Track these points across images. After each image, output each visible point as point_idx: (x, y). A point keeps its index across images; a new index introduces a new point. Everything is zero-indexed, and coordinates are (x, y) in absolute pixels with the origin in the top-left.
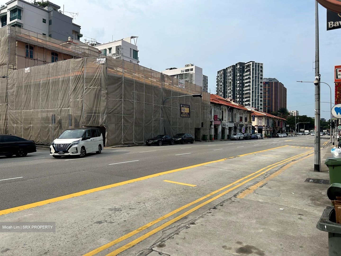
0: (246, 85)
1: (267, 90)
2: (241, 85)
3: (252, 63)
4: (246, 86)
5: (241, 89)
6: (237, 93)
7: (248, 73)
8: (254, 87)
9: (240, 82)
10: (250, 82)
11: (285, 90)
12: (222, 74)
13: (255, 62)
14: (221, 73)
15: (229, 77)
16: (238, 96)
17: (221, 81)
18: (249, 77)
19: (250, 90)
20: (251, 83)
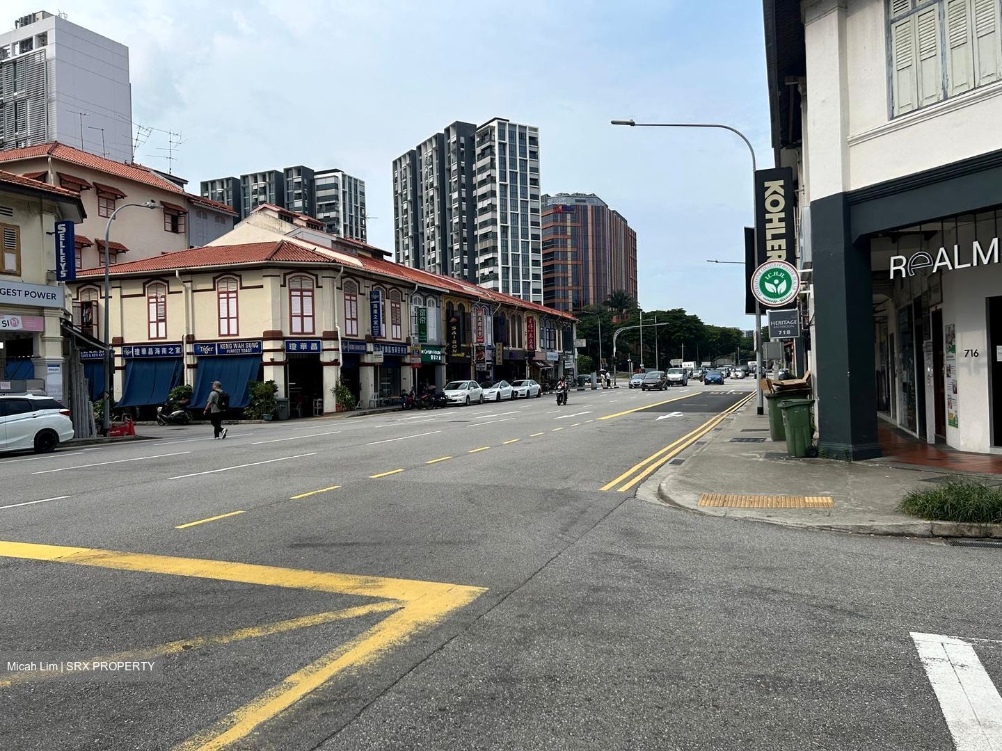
0: (480, 205)
1: (569, 234)
2: (464, 207)
3: (499, 123)
4: (484, 210)
5: (464, 221)
6: (452, 235)
7: (487, 160)
8: (509, 211)
9: (460, 194)
10: (493, 194)
11: (631, 237)
12: (405, 169)
13: (511, 122)
14: (404, 165)
15: (426, 179)
16: (457, 246)
17: (404, 196)
18: (490, 175)
19: (494, 222)
20: (496, 197)
